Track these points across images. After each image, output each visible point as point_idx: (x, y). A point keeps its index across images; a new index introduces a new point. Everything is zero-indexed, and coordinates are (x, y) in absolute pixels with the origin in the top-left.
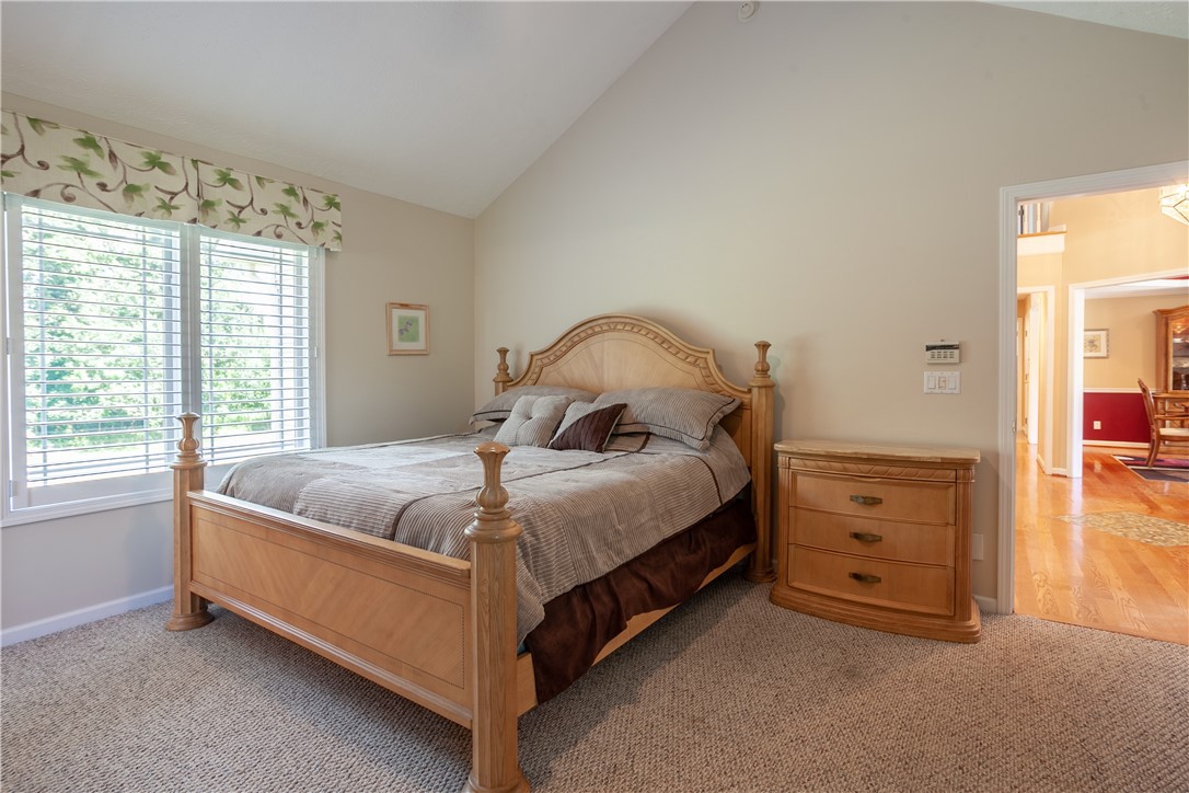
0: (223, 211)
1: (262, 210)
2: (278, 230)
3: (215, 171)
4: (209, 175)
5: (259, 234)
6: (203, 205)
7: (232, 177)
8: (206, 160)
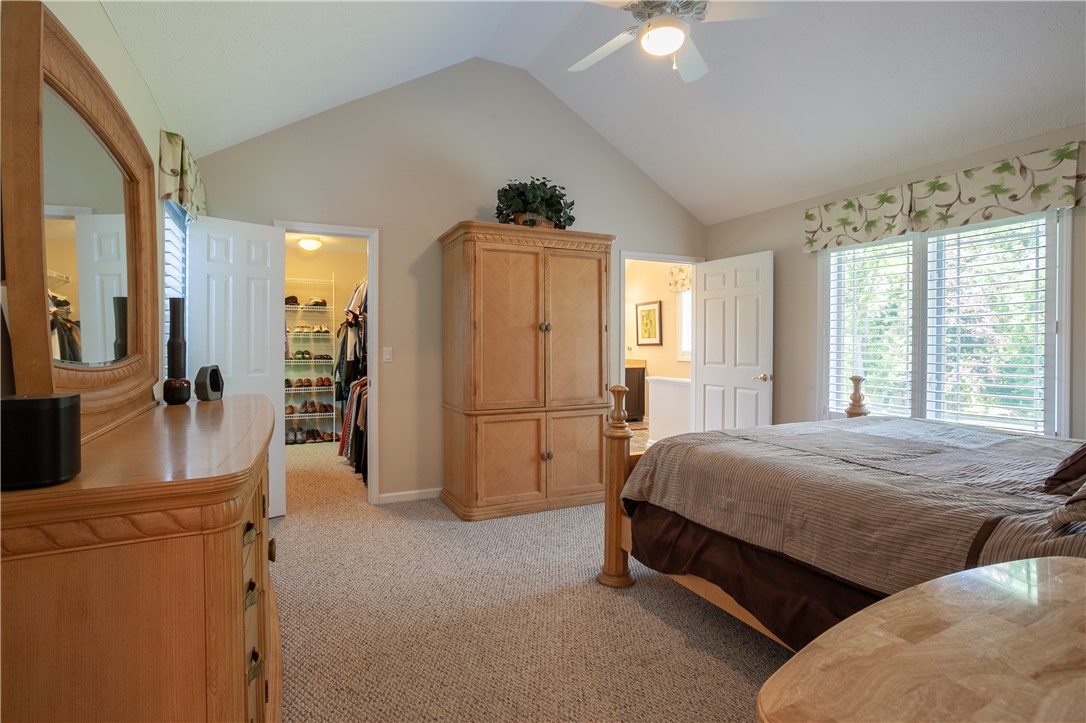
0: (933, 215)
1: (970, 200)
2: (987, 213)
3: (926, 185)
4: (921, 190)
5: (966, 222)
6: (916, 216)
7: (941, 181)
8: (918, 180)
